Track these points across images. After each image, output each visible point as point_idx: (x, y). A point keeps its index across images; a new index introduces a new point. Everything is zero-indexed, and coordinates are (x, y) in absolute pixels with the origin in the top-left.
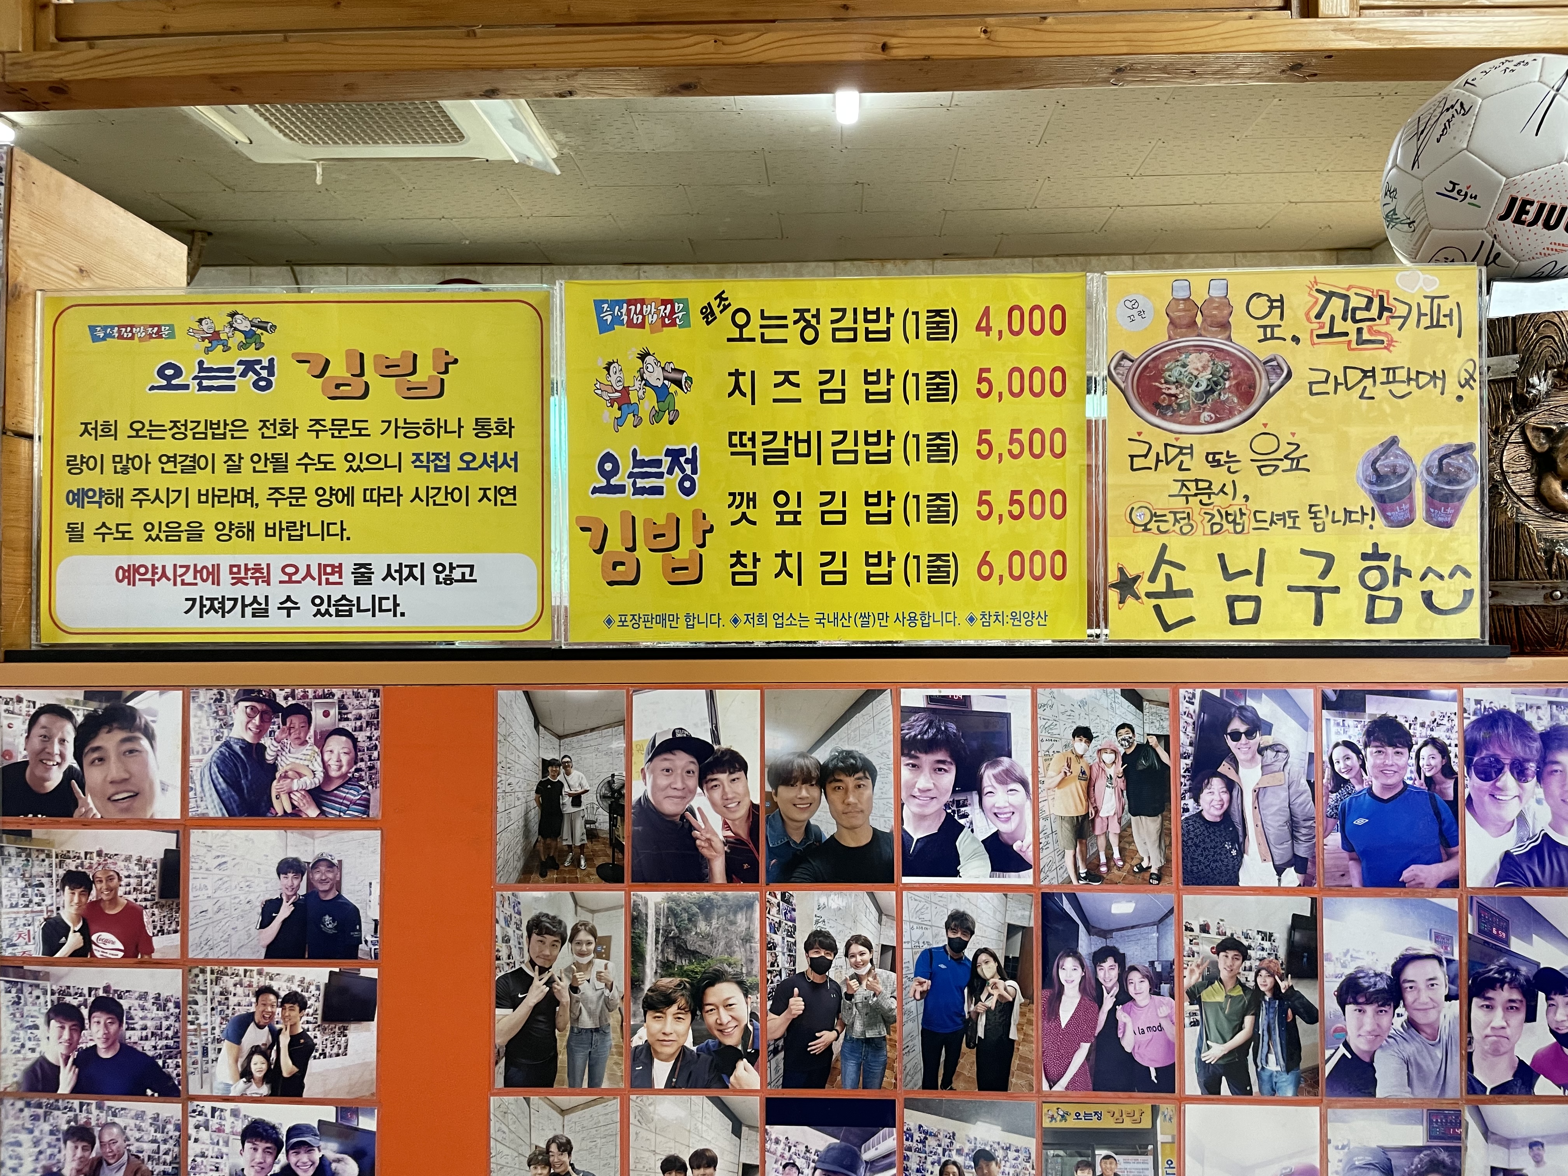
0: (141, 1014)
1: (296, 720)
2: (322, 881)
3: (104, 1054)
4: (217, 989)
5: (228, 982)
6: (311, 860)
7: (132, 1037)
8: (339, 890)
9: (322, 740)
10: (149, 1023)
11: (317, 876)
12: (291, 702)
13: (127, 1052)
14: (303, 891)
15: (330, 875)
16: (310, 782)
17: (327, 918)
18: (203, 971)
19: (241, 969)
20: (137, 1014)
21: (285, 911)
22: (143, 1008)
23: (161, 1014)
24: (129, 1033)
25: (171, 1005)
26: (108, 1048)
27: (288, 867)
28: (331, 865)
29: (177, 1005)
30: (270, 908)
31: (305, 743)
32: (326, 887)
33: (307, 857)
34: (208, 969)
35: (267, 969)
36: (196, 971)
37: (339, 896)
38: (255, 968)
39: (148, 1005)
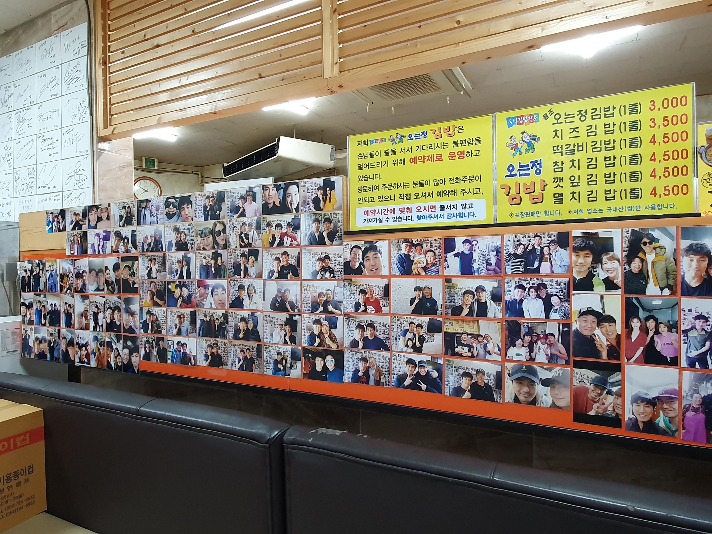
0: (380, 328)
1: (418, 248)
2: (426, 293)
3: (370, 338)
4: (399, 322)
5: (402, 320)
6: (423, 287)
7: (377, 334)
8: (431, 296)
9: (425, 253)
10: (381, 331)
11: (425, 292)
12: (417, 242)
13: (376, 338)
14: (421, 296)
15: (429, 291)
16: (424, 265)
17: (428, 304)
18: (395, 317)
19: (405, 317)
20: (378, 328)
21: (417, 301)
22: (380, 326)
23: (385, 328)
24: (376, 333)
25: (387, 326)
27: (417, 289)
28: (429, 288)
29: (389, 326)
30: (413, 300)
31: (421, 254)
32: (428, 295)
33: (422, 286)
34: (397, 317)
35: (412, 317)
36: (393, 317)
37: (431, 297)
38: (409, 317)
39: (381, 326)
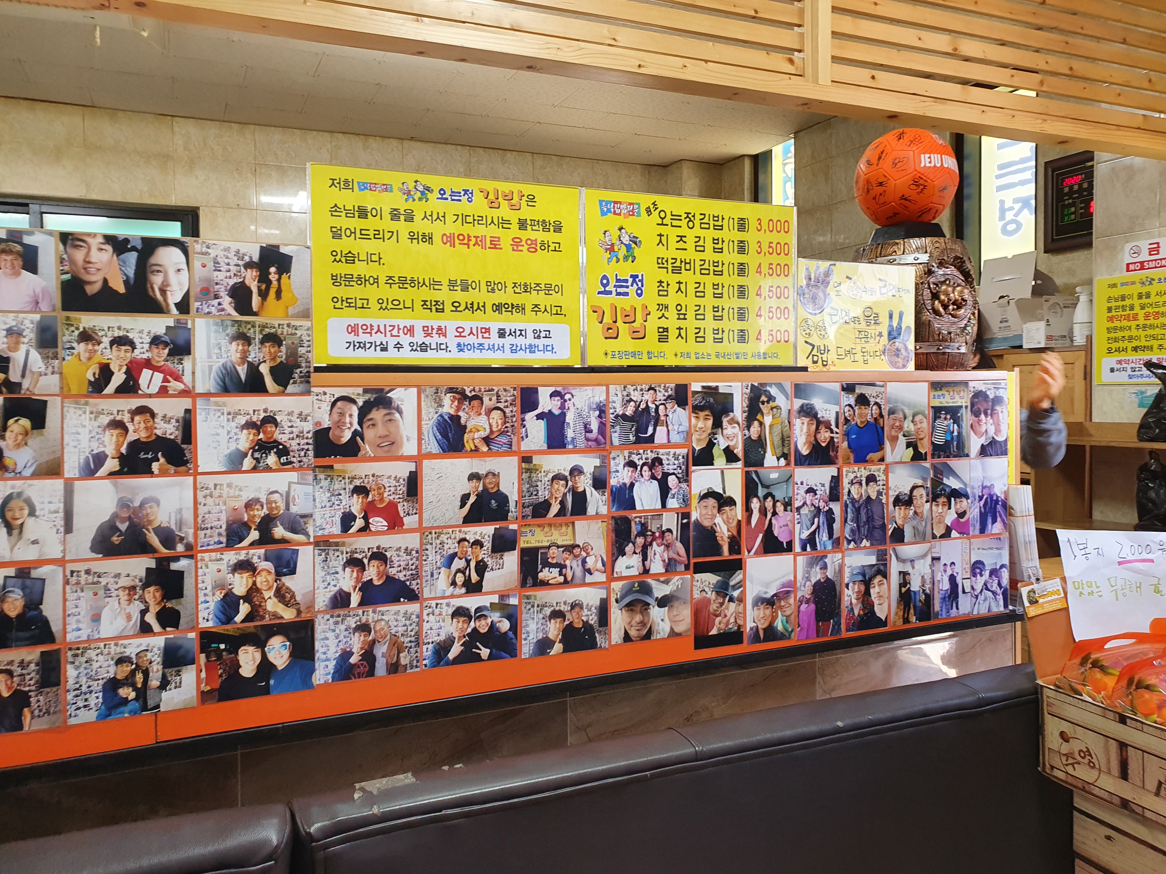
0: (398, 559)
1: (475, 403)
2: (490, 483)
3: (376, 583)
4: (438, 542)
5: (444, 537)
6: (485, 473)
7: (392, 571)
8: (498, 487)
9: (489, 412)
10: (402, 563)
11: (488, 481)
12: (473, 393)
13: (389, 580)
14: (481, 489)
15: (494, 480)
16: (483, 434)
17: (493, 501)
18: (431, 533)
19: (450, 530)
20: (395, 559)
21: (472, 499)
22: (398, 556)
23: (409, 557)
24: (390, 570)
25: (414, 552)
26: (379, 579)
27: (474, 477)
28: (494, 475)
29: (417, 552)
30: (465, 498)
31: (480, 414)
32: (492, 486)
33: (482, 472)
34: (433, 531)
35: (463, 529)
36: (427, 533)
37: (499, 490)
38: (458, 529)
39: (401, 554)
